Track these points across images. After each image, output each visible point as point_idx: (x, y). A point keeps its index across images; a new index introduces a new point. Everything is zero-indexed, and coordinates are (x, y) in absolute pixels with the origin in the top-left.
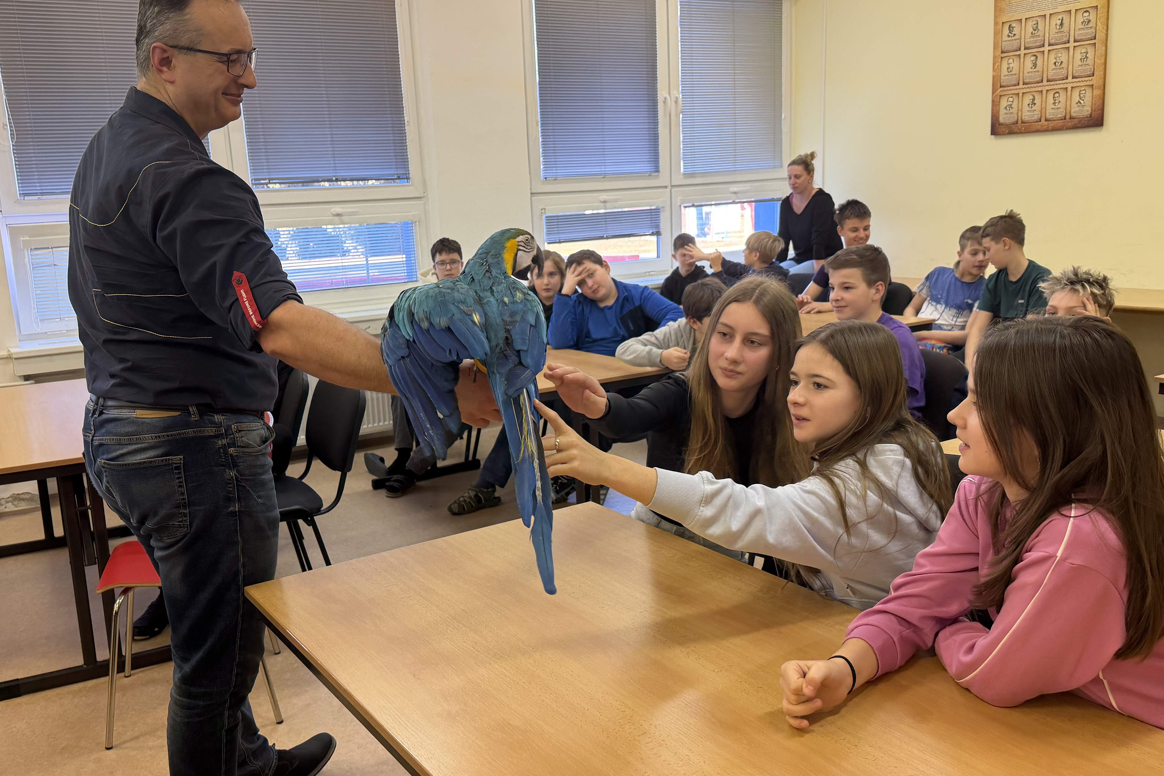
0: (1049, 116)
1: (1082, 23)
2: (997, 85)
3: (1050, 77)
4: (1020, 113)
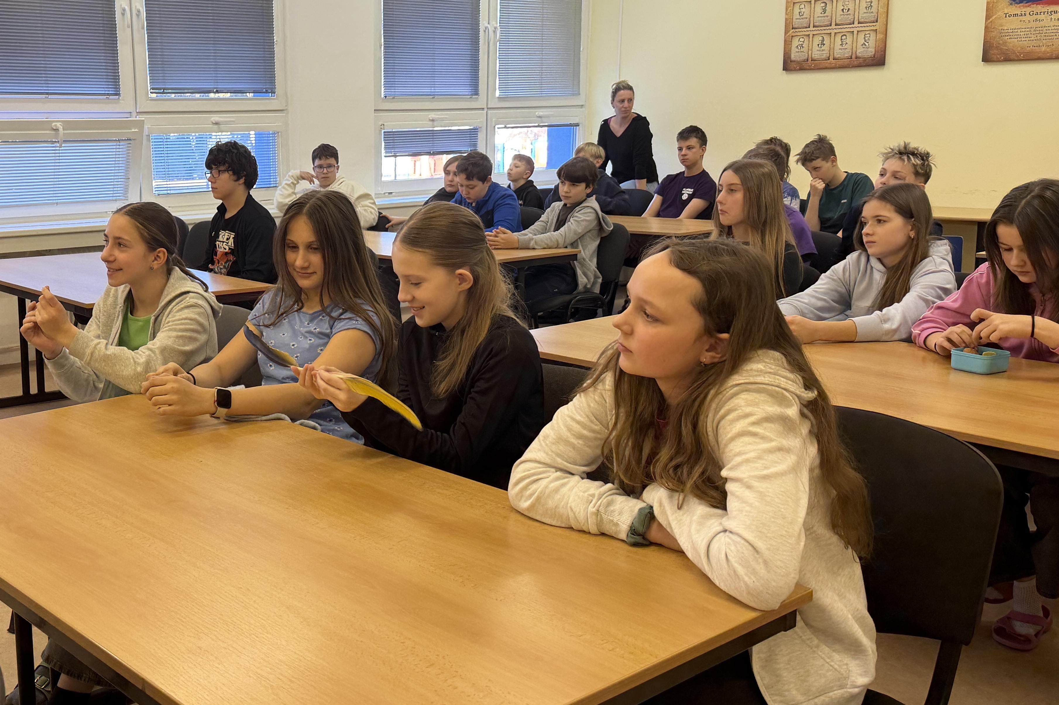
0: (837, 56)
2: (789, 26)
4: (810, 52)
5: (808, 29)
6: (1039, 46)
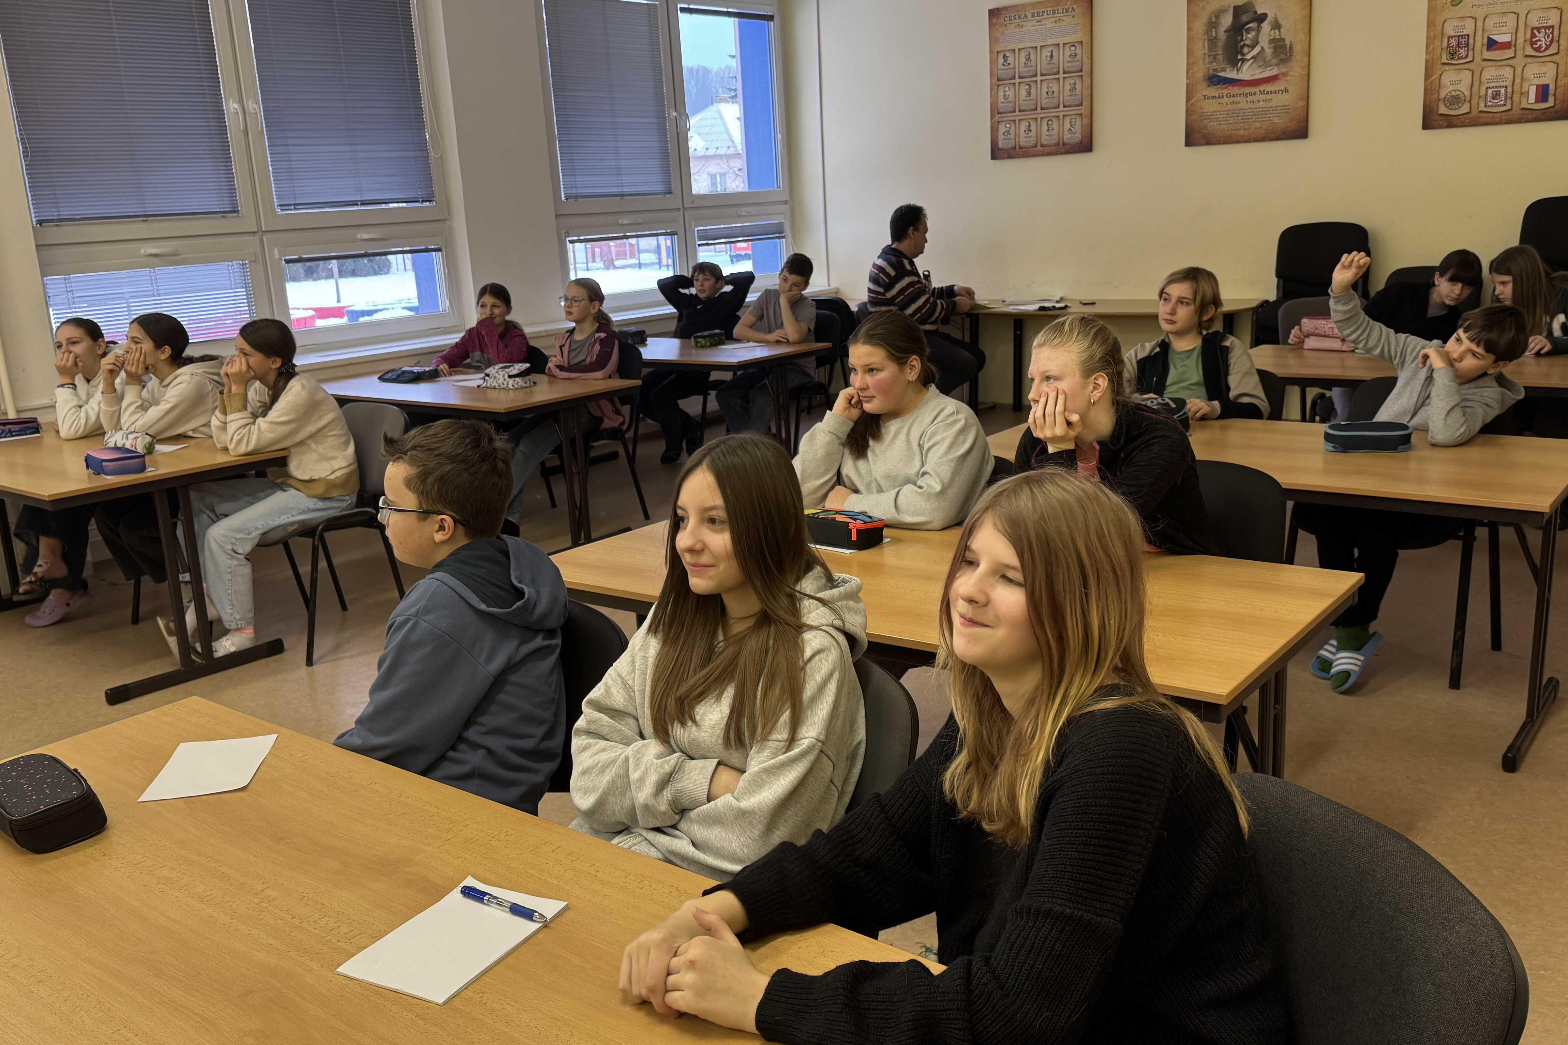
0: (1044, 142)
1: (1070, 56)
2: (995, 111)
3: (1043, 106)
4: (1017, 140)
5: (1014, 114)
6: (1238, 129)
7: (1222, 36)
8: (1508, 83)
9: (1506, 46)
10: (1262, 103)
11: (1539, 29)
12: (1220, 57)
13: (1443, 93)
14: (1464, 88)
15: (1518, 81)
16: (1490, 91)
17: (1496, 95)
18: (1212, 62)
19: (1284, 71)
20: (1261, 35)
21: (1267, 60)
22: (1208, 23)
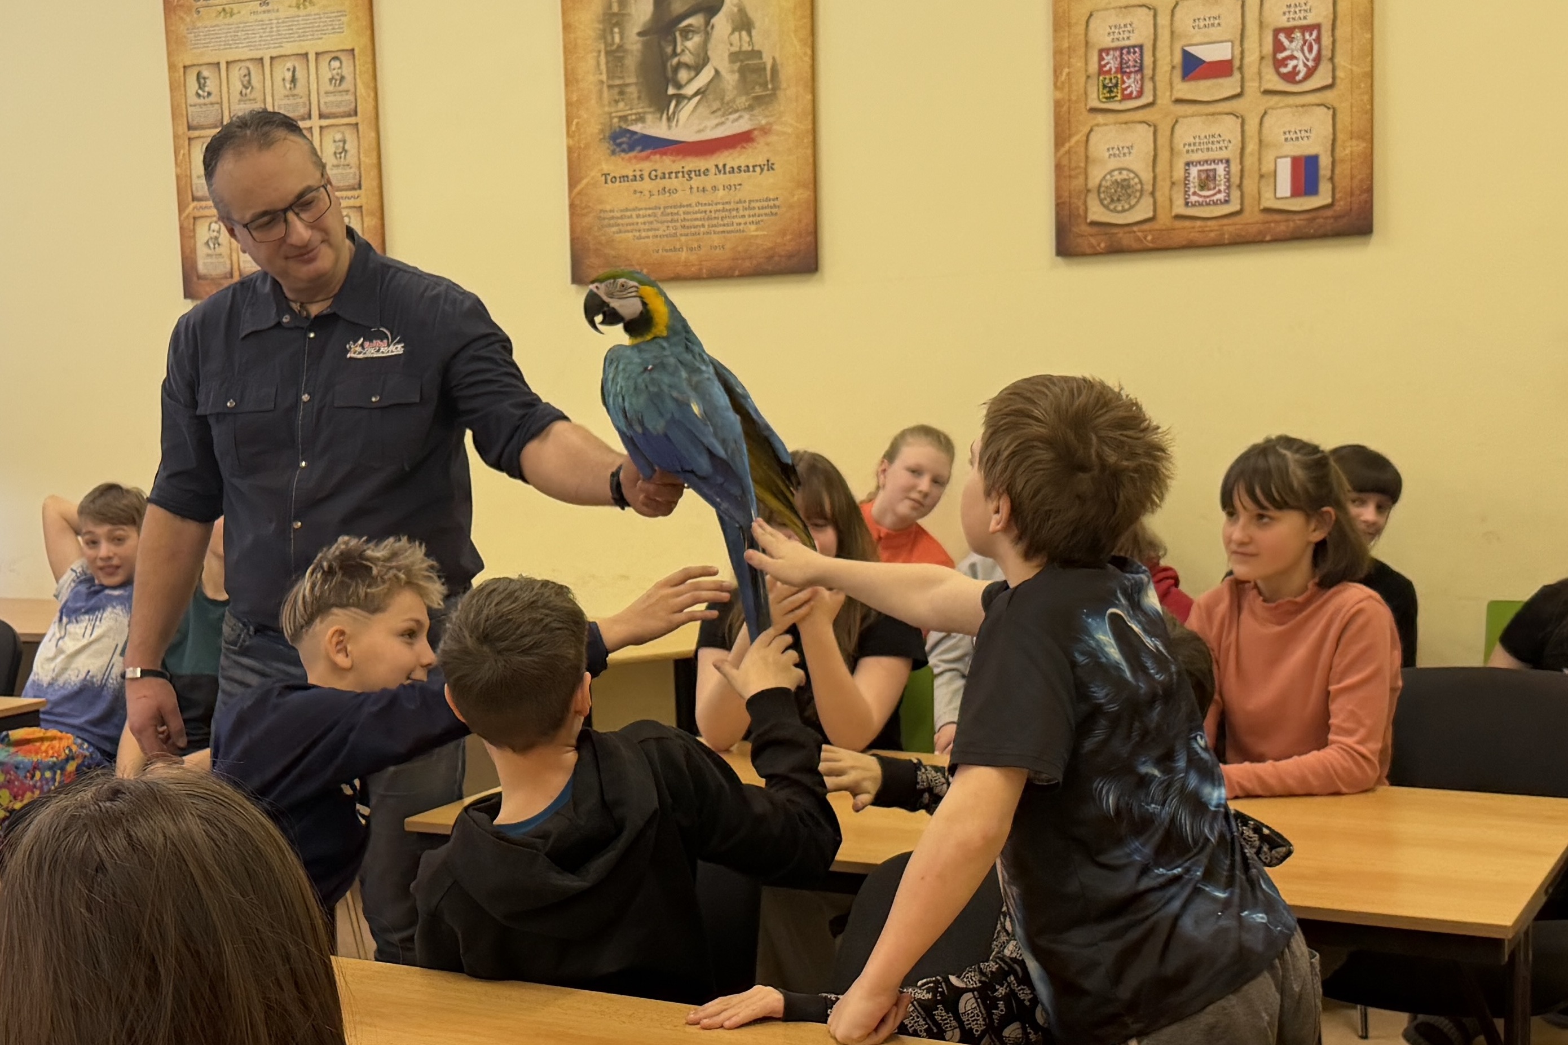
1: (331, 80)
2: (186, 196)
4: (235, 257)
6: (675, 250)
7: (634, 44)
8: (1231, 152)
9: (1222, 69)
10: (721, 193)
11: (1289, 32)
12: (633, 91)
13: (1096, 176)
14: (1139, 163)
15: (1251, 147)
16: (1194, 171)
17: (1207, 180)
18: (617, 102)
19: (763, 122)
20: (711, 46)
21: (727, 99)
22: (604, 14)
